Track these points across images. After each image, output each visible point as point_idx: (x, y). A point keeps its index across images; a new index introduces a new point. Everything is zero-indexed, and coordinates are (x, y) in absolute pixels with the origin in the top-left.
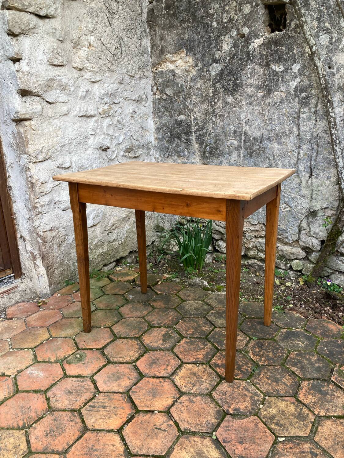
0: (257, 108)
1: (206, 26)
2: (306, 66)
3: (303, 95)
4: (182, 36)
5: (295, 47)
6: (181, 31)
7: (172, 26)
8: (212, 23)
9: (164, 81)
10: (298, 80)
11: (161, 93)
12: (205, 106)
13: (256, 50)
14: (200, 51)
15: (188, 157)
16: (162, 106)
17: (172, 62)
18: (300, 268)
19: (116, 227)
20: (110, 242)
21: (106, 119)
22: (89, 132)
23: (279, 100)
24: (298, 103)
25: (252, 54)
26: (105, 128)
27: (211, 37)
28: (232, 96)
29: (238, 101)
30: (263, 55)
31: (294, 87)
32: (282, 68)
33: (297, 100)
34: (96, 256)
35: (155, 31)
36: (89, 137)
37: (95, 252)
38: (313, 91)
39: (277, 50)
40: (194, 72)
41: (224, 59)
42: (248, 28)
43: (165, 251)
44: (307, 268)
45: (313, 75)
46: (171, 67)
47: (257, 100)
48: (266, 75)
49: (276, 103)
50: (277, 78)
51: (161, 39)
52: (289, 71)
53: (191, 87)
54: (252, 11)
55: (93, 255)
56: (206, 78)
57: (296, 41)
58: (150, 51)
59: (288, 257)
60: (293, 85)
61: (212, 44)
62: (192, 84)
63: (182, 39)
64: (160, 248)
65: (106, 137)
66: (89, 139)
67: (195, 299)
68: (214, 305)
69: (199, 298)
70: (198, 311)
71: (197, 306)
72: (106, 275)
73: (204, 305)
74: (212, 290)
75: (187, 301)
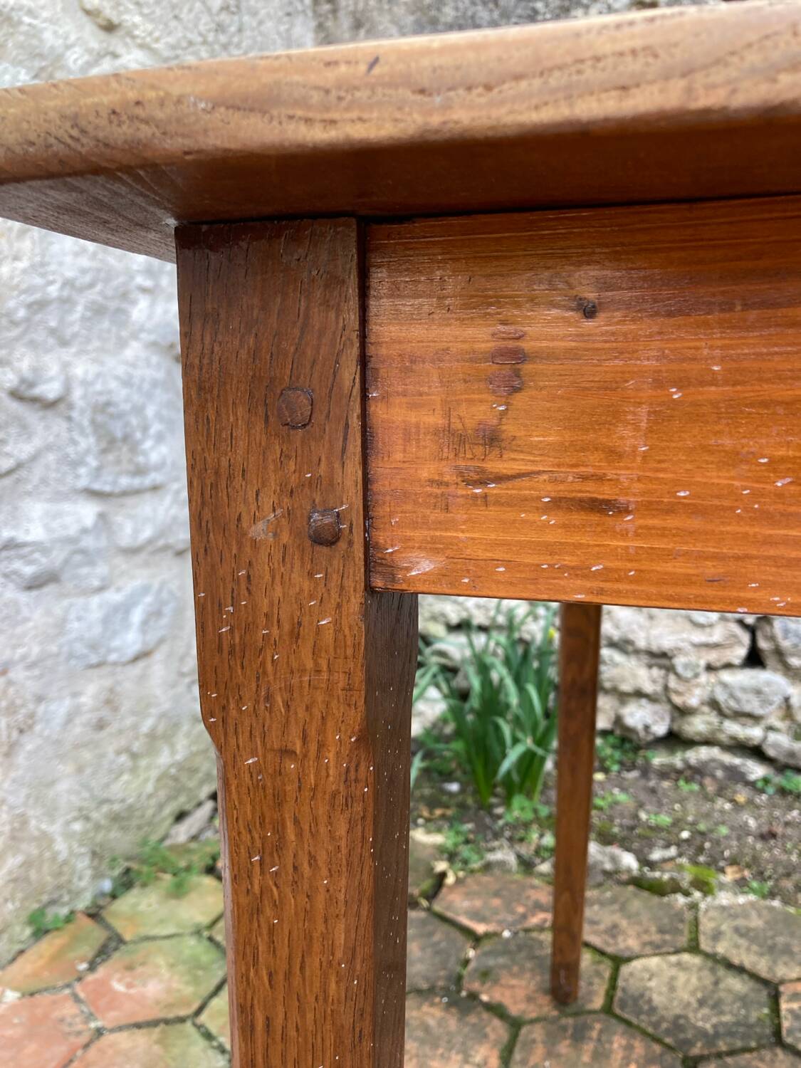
4: (433, 13)
22: (132, 278)
34: (153, 781)
36: (132, 296)
37: (148, 768)
55: (140, 780)
66: (134, 303)
67: (657, 947)
68: (762, 966)
69: (667, 937)
70: (722, 1013)
71: (694, 980)
72: (199, 861)
73: (721, 972)
74: (675, 888)
75: (629, 960)
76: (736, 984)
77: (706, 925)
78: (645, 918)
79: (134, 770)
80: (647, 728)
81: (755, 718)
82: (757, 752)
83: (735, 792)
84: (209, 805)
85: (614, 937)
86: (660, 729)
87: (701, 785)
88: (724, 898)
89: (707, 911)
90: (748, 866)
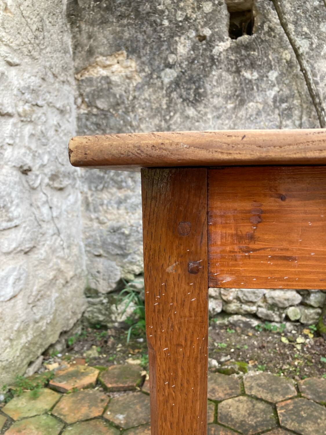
0: (227, 122)
1: (154, 25)
2: (284, 74)
3: (284, 105)
4: (120, 35)
5: (270, 52)
6: (118, 29)
7: (104, 22)
8: (162, 21)
9: (94, 90)
10: (276, 89)
11: (88, 106)
12: (157, 121)
13: (222, 55)
14: (146, 53)
15: (134, 188)
16: (92, 123)
17: (105, 67)
18: (298, 317)
19: (42, 296)
20: (36, 322)
21: (27, 124)
22: (4, 139)
23: (255, 113)
24: (279, 115)
25: (217, 59)
26: (27, 138)
27: (161, 37)
28: (194, 108)
29: (202, 114)
30: (232, 60)
31: (272, 96)
32: (256, 75)
33: (277, 111)
34: (19, 350)
35: (79, 27)
36: (5, 147)
37: (17, 345)
38: (295, 102)
39: (249, 55)
40: (138, 79)
41: (180, 64)
42: (210, 29)
43: (103, 324)
44: (306, 316)
45: (294, 83)
46: (104, 72)
47: (227, 112)
48: (236, 83)
49: (251, 116)
50: (251, 87)
51: (90, 37)
52: (265, 79)
53: (135, 97)
54: (214, 11)
55: (14, 350)
56: (157, 85)
57: (270, 46)
58: (71, 52)
59: (281, 305)
60: (270, 94)
61: (163, 45)
62: (137, 94)
63: (121, 38)
64: (93, 321)
65: (28, 152)
66: (5, 150)
67: (230, 395)
68: (268, 397)
69: (233, 391)
70: (257, 417)
71: (245, 406)
72: (41, 382)
73: (255, 402)
74: (233, 372)
75: (221, 401)
76: (261, 406)
77: (247, 384)
78: (224, 384)
79: (11, 346)
80: (214, 309)
81: (253, 303)
82: (255, 316)
83: (248, 332)
84: (42, 357)
85: (214, 393)
86: (219, 310)
87: (235, 330)
88: (251, 373)
89: (246, 379)
90: (256, 360)
